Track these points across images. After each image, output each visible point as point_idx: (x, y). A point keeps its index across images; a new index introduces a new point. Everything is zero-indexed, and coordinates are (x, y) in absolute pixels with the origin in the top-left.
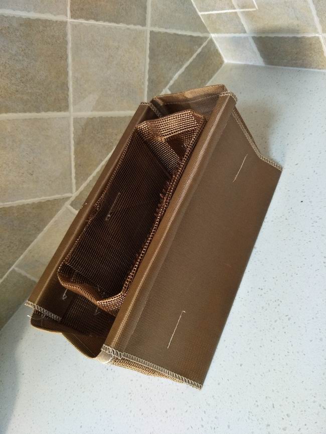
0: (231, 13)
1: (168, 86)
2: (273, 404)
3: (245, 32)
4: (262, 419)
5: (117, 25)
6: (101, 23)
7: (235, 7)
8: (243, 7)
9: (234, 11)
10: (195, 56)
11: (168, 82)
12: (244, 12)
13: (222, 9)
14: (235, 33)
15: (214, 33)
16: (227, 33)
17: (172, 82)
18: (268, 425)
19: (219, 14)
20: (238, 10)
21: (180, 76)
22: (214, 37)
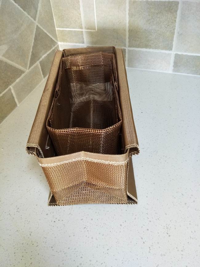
0: (78, 31)
1: (39, 61)
2: (182, 194)
3: (83, 43)
4: (181, 202)
5: (24, 11)
6: (16, 5)
7: (83, 28)
8: (88, 29)
9: (81, 30)
10: (52, 50)
11: (39, 59)
12: (87, 31)
13: (73, 28)
14: (76, 43)
15: (61, 42)
16: (71, 42)
17: (41, 59)
18: (186, 204)
19: (70, 31)
20: (84, 30)
21: (45, 57)
22: (60, 45)
